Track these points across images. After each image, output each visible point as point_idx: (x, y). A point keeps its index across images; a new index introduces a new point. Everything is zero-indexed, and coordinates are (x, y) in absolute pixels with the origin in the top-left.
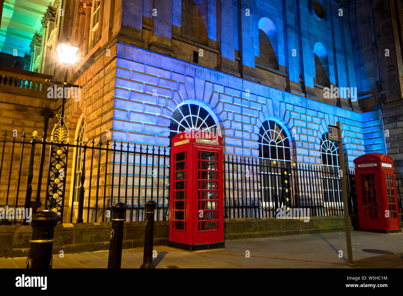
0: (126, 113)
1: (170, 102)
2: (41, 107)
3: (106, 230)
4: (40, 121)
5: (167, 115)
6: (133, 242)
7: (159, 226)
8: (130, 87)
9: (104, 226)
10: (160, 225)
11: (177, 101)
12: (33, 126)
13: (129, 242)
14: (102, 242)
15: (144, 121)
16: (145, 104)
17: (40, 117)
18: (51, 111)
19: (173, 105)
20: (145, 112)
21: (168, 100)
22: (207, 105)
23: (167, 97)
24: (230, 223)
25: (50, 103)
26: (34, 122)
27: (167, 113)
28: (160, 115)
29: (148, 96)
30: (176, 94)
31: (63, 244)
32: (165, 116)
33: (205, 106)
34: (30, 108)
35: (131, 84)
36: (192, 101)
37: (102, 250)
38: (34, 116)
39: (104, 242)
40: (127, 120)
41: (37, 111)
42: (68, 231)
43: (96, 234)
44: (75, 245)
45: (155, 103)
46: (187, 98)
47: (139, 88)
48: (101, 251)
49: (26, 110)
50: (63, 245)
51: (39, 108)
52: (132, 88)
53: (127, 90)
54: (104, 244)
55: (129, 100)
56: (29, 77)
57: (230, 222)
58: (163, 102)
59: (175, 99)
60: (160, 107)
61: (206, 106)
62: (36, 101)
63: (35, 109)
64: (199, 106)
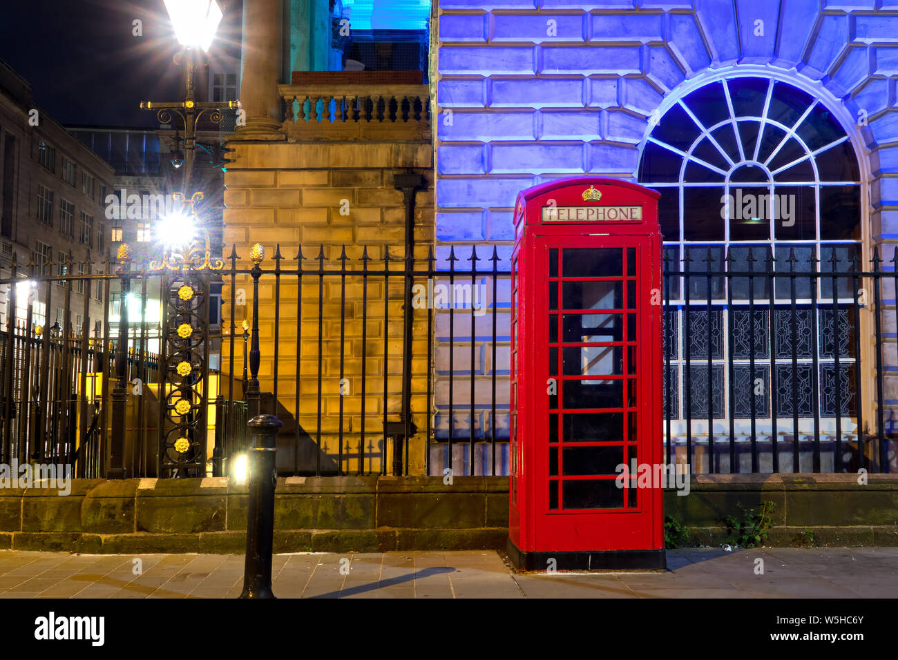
0: (476, 152)
1: (633, 90)
2: (393, 165)
3: (316, 496)
4: (393, 204)
5: (624, 135)
6: (397, 534)
7: (488, 492)
8: (487, 67)
9: (312, 487)
10: (492, 488)
11: (660, 78)
12: (378, 222)
13: (386, 533)
14: (306, 531)
15: (540, 167)
16: (543, 112)
17: (392, 195)
18: (421, 172)
19: (646, 95)
20: (543, 138)
21: (627, 82)
22: (799, 71)
23: (622, 72)
24: (782, 491)
25: (416, 151)
26: (379, 209)
27: (624, 127)
28: (599, 138)
29: (553, 83)
30: (659, 56)
31: (197, 528)
32: (619, 139)
33: (792, 74)
34: (368, 174)
35: (491, 58)
36: (735, 68)
37: (305, 551)
38: (378, 194)
39: (310, 531)
40: (482, 172)
41: (385, 178)
42: (209, 498)
43: (286, 507)
44: (229, 532)
45: (577, 102)
46: (704, 59)
47: (520, 63)
48: (300, 553)
49: (357, 180)
50: (198, 532)
51: (389, 169)
52: (494, 67)
53: (481, 79)
54: (310, 535)
55: (487, 110)
56: (361, 87)
57: (784, 487)
58: (605, 95)
59: (654, 75)
60: (598, 111)
61: (799, 74)
62: (380, 153)
63: (378, 173)
64: (768, 80)
